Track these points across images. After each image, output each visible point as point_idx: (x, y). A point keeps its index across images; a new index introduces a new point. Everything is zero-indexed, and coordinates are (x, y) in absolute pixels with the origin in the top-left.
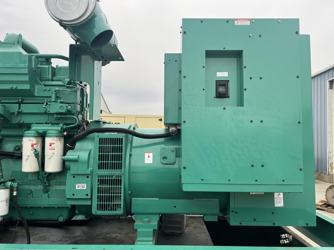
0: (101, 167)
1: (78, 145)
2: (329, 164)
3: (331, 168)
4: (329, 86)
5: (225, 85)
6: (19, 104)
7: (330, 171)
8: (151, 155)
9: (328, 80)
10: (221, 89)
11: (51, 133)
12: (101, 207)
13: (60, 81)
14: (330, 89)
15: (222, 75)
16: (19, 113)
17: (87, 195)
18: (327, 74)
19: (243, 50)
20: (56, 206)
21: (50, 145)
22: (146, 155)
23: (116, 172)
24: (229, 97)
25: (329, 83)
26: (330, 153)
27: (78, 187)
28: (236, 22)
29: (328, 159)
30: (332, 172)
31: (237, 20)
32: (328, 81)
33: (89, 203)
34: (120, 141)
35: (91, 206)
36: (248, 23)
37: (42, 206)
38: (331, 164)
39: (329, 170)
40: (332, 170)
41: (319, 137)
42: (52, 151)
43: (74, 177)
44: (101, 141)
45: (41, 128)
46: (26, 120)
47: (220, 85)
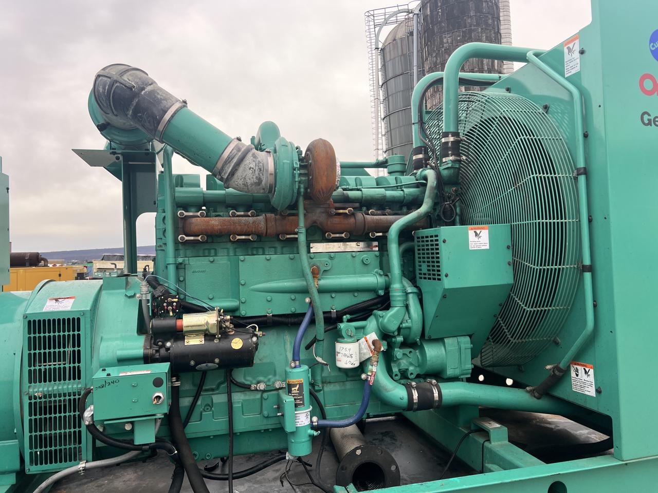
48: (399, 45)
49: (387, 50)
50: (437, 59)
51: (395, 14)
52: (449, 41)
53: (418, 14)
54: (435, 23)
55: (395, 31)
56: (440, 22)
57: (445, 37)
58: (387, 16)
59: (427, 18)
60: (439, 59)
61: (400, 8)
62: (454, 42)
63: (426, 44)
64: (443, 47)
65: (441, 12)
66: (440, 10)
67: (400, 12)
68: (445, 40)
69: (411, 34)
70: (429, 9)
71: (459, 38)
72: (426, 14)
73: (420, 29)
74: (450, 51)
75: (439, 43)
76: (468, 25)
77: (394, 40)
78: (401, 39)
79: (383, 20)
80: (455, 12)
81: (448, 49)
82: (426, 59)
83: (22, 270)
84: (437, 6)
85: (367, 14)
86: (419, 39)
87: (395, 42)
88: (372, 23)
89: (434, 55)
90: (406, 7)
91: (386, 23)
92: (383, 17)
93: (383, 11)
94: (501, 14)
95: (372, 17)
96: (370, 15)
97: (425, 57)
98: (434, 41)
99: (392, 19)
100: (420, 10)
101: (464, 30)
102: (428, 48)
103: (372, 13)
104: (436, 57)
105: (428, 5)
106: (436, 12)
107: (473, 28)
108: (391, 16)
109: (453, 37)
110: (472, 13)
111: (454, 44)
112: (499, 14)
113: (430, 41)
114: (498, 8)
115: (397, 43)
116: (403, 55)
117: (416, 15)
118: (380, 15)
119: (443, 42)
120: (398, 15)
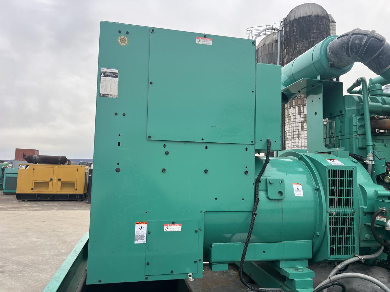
48: (267, 48)
49: (260, 51)
50: (292, 57)
51: (265, 30)
52: (300, 46)
53: (281, 30)
54: (292, 36)
55: (265, 40)
56: (295, 36)
57: (298, 44)
58: (260, 31)
59: (287, 33)
60: (293, 56)
61: (268, 27)
62: (303, 47)
63: (285, 48)
64: (296, 50)
65: (296, 30)
66: (295, 29)
67: (267, 29)
68: (298, 46)
69: (276, 42)
70: (288, 27)
71: (306, 45)
72: (286, 31)
73: (282, 39)
74: (300, 52)
75: (294, 48)
76: (312, 38)
77: (264, 45)
78: (269, 45)
79: (257, 34)
80: (304, 30)
81: (299, 51)
82: (285, 56)
83: (56, 166)
84: (293, 26)
85: (248, 30)
86: (281, 44)
87: (264, 46)
88: (251, 35)
89: (290, 54)
90: (271, 27)
91: (259, 35)
92: (257, 32)
93: (258, 28)
94: (331, 32)
95: (251, 31)
96: (250, 30)
97: (284, 55)
98: (291, 46)
99: (263, 33)
100: (282, 28)
101: (309, 40)
102: (286, 50)
103: (251, 29)
104: (292, 55)
105: (288, 25)
106: (292, 30)
107: (315, 39)
108: (263, 31)
109: (303, 44)
110: (315, 31)
111: (303, 48)
112: (330, 32)
113: (288, 46)
114: (329, 29)
115: (266, 47)
116: (269, 53)
117: (280, 31)
118: (255, 30)
119: (296, 47)
120: (266, 31)
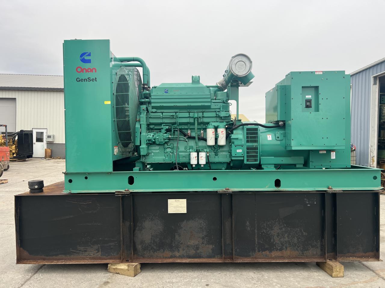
0: (248, 141)
1: (234, 132)
2: (371, 157)
3: (373, 160)
4: (373, 82)
5: (310, 102)
6: (203, 112)
7: (371, 164)
8: (270, 136)
9: (373, 75)
10: (308, 104)
11: (220, 126)
12: (248, 160)
13: (220, 100)
14: (374, 85)
15: (309, 97)
16: (203, 117)
17: (242, 155)
18: (371, 70)
19: (318, 86)
20: (222, 162)
21: (222, 132)
22: (268, 136)
23: (255, 144)
24: (311, 107)
25: (373, 79)
26: (372, 146)
27: (238, 151)
28: (316, 73)
29: (370, 152)
30: (373, 165)
31: (316, 72)
32: (373, 77)
33: (242, 158)
34: (256, 129)
35: (243, 160)
36: (322, 73)
37: (216, 162)
38: (372, 157)
39: (371, 162)
40: (373, 163)
41: (362, 132)
42: (223, 135)
43: (236, 146)
44: (248, 129)
45: (216, 124)
46: (206, 120)
47: (307, 102)
